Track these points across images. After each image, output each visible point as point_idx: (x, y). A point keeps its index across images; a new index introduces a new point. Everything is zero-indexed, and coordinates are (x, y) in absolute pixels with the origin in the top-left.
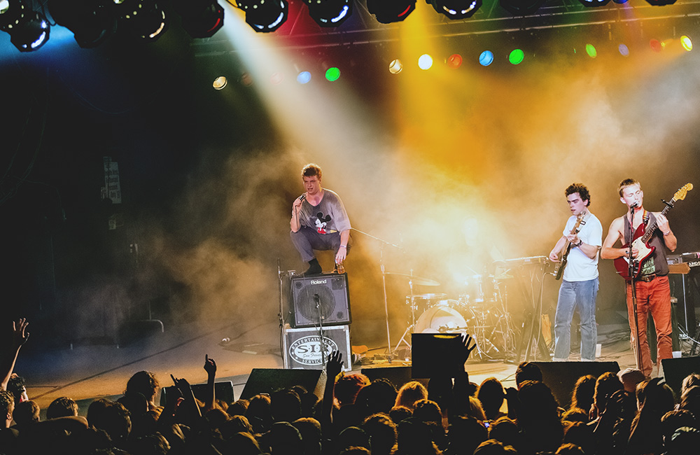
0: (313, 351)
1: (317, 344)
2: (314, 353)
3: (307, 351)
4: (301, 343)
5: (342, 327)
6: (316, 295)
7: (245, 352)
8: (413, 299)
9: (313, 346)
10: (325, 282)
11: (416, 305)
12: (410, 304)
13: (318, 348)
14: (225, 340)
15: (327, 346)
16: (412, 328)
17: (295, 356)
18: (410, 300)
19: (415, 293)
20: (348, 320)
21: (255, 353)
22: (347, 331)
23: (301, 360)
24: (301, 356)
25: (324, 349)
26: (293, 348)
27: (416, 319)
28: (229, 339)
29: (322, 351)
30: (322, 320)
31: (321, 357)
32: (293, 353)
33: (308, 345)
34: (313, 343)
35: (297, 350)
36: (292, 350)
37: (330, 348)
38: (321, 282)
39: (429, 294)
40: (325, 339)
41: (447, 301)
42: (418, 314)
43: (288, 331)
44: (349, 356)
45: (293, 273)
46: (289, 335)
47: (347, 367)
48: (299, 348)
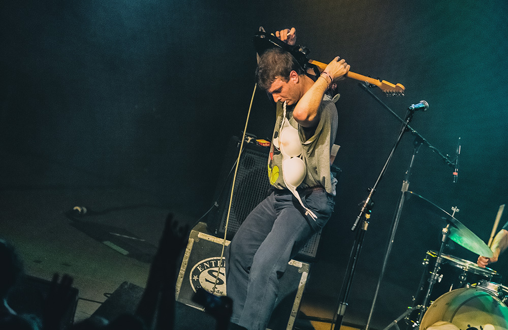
3: (221, 282)
4: (216, 266)
5: (299, 264)
7: (108, 243)
8: (439, 261)
11: (440, 273)
12: (431, 266)
14: (79, 209)
16: (419, 311)
18: (433, 261)
19: (447, 252)
20: (313, 255)
21: (125, 252)
22: (305, 275)
26: (200, 269)
27: (434, 297)
28: (85, 210)
35: (204, 275)
36: (197, 273)
39: (469, 262)
41: (497, 286)
42: (440, 289)
43: (201, 235)
44: (292, 320)
45: (250, 139)
46: (200, 244)
48: (210, 273)
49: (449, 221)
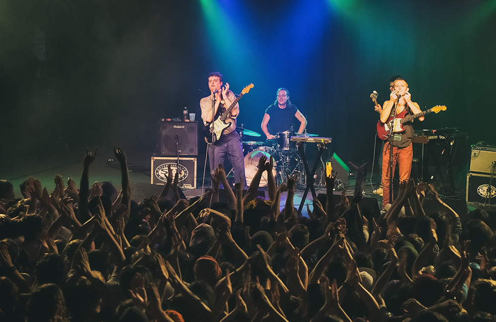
4: (163, 167)
5: (193, 159)
6: (176, 135)
10: (183, 127)
13: (175, 172)
14: (110, 160)
15: (181, 171)
17: (158, 175)
20: (197, 154)
21: (131, 171)
22: (196, 162)
23: (162, 178)
24: (162, 176)
26: (158, 170)
28: (113, 160)
30: (179, 152)
35: (160, 172)
36: (157, 172)
37: (183, 172)
38: (180, 127)
39: (252, 142)
40: (180, 166)
41: (264, 147)
43: (155, 158)
44: (195, 179)
45: (163, 119)
46: (155, 161)
47: (193, 186)
48: (162, 170)
49: (241, 129)
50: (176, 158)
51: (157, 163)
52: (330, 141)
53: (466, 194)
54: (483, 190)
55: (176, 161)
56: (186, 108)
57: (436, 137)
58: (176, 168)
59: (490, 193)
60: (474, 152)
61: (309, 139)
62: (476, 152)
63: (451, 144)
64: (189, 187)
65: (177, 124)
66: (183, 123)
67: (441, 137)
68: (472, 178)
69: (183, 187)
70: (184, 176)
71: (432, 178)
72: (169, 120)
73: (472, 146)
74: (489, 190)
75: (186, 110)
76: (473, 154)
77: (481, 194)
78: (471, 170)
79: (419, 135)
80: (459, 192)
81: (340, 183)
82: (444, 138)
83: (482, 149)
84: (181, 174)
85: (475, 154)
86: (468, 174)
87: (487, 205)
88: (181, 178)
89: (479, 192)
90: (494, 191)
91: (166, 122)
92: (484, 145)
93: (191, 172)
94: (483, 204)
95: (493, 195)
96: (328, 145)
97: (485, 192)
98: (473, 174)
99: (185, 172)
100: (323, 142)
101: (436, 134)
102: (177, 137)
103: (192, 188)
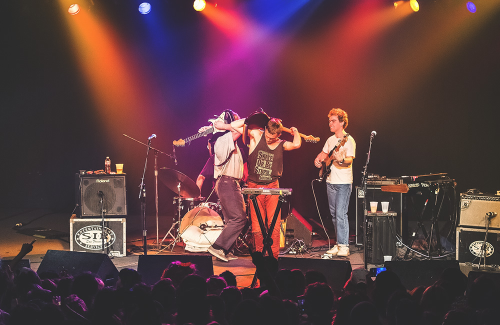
0: (95, 238)
1: (99, 233)
2: (95, 240)
3: (89, 238)
4: (85, 231)
5: (120, 220)
6: (100, 191)
7: (35, 235)
8: (180, 200)
9: (95, 234)
10: (108, 181)
11: (182, 205)
12: (177, 203)
13: (99, 236)
14: (19, 225)
15: (107, 235)
16: (178, 224)
17: (79, 241)
18: (177, 201)
20: (126, 214)
21: (44, 237)
22: (125, 224)
23: (84, 245)
24: (84, 241)
25: (104, 237)
26: (79, 235)
27: (182, 217)
28: (21, 224)
29: (102, 238)
30: (104, 213)
31: (101, 244)
32: (78, 239)
33: (91, 233)
34: (95, 232)
35: (81, 237)
36: (78, 237)
37: (109, 236)
38: (104, 181)
40: (105, 229)
42: (184, 213)
43: (75, 220)
44: (125, 244)
45: (83, 172)
46: (75, 224)
47: (122, 253)
48: (83, 235)
50: (100, 220)
51: (77, 226)
52: (290, 193)
53: (455, 253)
54: (476, 248)
55: (101, 223)
56: (108, 158)
57: (417, 185)
58: (101, 232)
59: (485, 251)
60: (463, 201)
61: (264, 191)
62: (467, 201)
63: (436, 193)
64: (117, 254)
65: (100, 177)
66: (107, 176)
67: (423, 185)
68: (462, 234)
69: (110, 255)
70: (111, 241)
71: (414, 235)
72: (91, 172)
73: (461, 194)
74: (484, 248)
75: (108, 160)
76: (463, 204)
77: (475, 253)
78: (461, 224)
79: (396, 184)
80: (446, 252)
81: (302, 244)
82: (427, 185)
83: (474, 198)
84: (107, 238)
85: (465, 204)
86: (457, 228)
87: (482, 266)
88: (108, 244)
89: (472, 251)
90: (490, 249)
91: (86, 175)
92: (476, 193)
93: (119, 236)
94: (477, 265)
95: (489, 254)
96: (287, 197)
97: (480, 250)
98: (464, 229)
99: (112, 236)
100: (281, 193)
101: (416, 181)
102: (101, 195)
103: (121, 256)
